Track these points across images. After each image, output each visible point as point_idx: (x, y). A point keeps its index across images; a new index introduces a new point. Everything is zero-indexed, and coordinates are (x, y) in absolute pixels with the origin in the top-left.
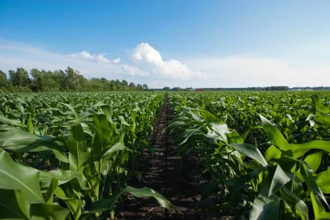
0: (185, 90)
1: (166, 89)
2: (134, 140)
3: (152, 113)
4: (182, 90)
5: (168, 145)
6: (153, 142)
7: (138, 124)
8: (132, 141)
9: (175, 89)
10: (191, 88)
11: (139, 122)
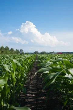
0: (49, 53)
1: (36, 53)
2: (14, 83)
3: (26, 67)
4: (47, 53)
5: (38, 89)
6: (28, 88)
7: (17, 73)
8: (13, 84)
9: (42, 53)
10: (53, 52)
11: (18, 71)
